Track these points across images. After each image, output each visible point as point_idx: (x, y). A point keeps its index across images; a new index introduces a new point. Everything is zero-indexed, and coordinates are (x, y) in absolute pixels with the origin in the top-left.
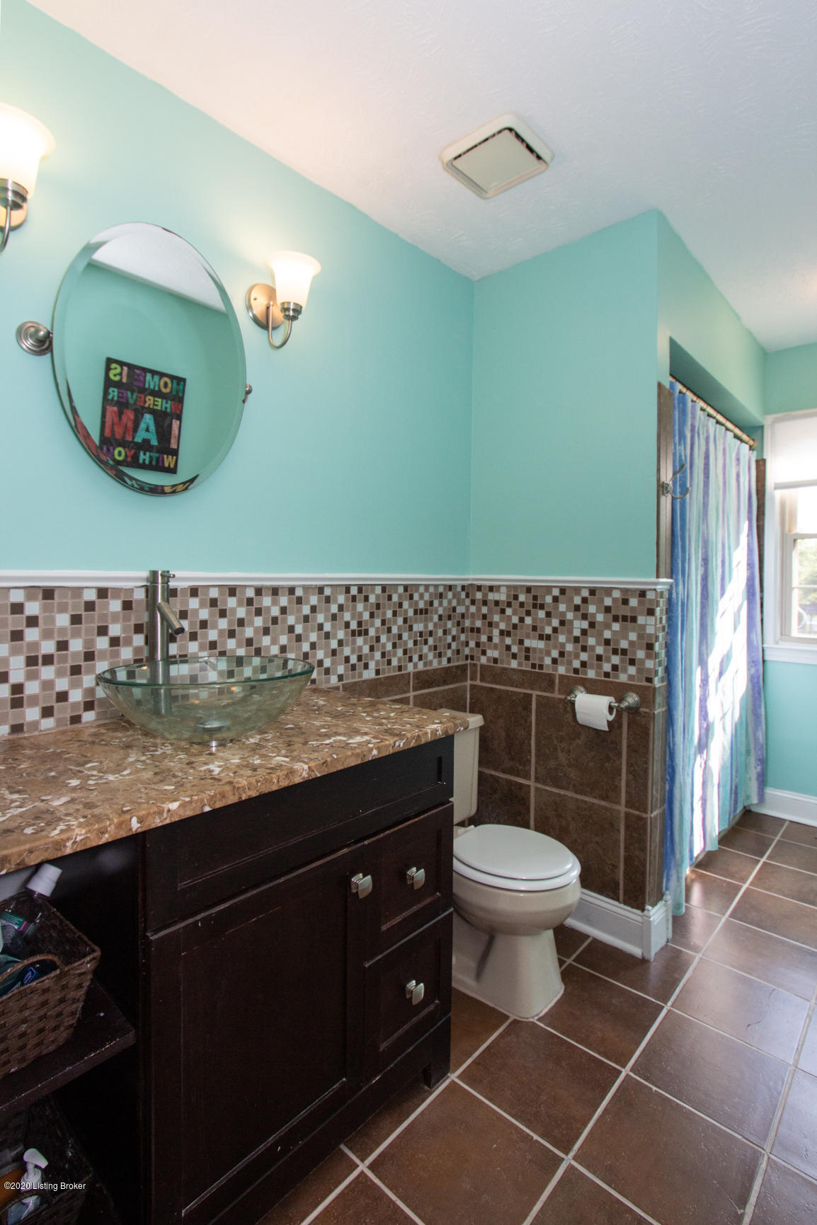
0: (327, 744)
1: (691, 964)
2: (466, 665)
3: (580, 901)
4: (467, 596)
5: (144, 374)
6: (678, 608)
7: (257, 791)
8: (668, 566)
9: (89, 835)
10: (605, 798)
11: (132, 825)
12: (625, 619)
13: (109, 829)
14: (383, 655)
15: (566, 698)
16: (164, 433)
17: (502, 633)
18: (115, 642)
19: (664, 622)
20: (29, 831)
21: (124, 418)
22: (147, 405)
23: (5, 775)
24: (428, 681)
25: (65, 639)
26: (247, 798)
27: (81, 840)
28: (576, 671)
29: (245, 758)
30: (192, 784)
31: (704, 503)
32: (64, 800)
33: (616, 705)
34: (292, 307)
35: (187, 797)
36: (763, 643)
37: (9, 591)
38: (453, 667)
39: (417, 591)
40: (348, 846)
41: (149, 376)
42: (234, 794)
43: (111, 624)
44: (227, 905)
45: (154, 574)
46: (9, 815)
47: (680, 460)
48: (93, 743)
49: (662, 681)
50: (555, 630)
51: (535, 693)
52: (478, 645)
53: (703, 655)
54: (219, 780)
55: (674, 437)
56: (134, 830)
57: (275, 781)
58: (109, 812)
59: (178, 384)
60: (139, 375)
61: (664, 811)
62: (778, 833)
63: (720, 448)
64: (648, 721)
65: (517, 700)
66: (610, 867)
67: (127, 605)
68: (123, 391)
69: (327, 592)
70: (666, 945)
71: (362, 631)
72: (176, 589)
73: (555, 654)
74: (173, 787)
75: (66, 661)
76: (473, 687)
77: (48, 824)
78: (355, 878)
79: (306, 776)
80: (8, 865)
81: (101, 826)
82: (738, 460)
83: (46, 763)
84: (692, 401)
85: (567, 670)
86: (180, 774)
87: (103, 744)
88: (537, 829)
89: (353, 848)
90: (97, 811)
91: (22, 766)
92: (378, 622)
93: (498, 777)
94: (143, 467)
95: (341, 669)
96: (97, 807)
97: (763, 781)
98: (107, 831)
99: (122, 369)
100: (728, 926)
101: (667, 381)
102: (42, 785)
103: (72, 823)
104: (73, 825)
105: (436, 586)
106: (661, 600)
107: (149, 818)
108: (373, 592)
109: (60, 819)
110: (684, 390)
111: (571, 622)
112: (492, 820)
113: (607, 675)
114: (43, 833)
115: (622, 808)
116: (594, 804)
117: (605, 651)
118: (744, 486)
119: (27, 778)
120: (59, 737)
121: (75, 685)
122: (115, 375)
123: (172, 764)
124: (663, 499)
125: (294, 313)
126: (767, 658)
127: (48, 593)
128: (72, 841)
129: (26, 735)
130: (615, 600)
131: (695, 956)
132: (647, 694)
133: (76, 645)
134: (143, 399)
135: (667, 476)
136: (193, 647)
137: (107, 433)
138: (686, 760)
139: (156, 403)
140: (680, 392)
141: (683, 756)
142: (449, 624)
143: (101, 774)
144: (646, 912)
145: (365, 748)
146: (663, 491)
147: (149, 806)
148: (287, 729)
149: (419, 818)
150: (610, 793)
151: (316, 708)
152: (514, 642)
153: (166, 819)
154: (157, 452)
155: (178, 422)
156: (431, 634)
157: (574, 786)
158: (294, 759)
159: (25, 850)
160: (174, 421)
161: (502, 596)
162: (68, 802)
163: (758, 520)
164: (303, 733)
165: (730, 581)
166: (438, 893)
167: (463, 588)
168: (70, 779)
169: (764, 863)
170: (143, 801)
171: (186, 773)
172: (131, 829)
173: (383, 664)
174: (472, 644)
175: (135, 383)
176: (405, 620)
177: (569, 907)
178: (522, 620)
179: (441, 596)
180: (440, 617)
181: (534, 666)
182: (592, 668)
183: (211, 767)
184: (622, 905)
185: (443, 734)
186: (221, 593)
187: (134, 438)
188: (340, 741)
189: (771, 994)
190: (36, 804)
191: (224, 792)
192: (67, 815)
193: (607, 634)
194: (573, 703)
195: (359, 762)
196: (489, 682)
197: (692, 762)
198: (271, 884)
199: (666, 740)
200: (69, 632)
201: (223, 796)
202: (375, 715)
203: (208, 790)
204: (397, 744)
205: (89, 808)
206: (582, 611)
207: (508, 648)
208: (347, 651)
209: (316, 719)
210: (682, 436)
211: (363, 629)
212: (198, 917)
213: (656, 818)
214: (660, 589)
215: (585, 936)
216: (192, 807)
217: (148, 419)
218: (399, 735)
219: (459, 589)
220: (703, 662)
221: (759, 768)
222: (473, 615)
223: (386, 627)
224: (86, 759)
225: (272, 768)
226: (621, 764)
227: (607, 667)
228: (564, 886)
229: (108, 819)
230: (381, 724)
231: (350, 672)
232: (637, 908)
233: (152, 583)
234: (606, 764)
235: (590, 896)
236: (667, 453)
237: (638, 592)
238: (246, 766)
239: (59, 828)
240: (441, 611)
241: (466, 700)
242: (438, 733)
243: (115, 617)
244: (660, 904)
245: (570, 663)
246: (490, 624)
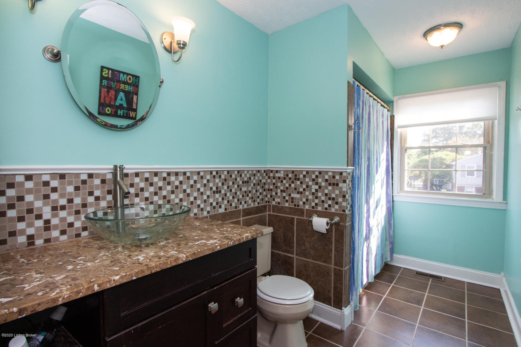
0: (196, 244)
1: (361, 332)
2: (266, 205)
3: (314, 306)
4: (267, 175)
5: (119, 74)
6: (356, 179)
7: (160, 268)
8: (352, 161)
9: (71, 294)
10: (325, 262)
11: (95, 288)
12: (334, 184)
13: (82, 291)
14: (228, 202)
15: (308, 219)
16: (129, 101)
17: (281, 191)
18: (97, 199)
19: (350, 185)
20: (40, 294)
21: (110, 94)
22: (121, 88)
23: (36, 264)
24: (249, 213)
25: (72, 198)
26: (155, 272)
27: (67, 297)
28: (313, 207)
29: (157, 252)
30: (128, 266)
31: (368, 134)
32: (62, 276)
33: (330, 222)
34: (182, 43)
35: (124, 273)
36: (392, 194)
37: (42, 176)
38: (260, 206)
39: (243, 173)
40: (207, 290)
41: (121, 75)
42: (148, 270)
43: (96, 190)
44: (146, 322)
45: (116, 167)
46: (32, 286)
47: (358, 115)
48: (85, 247)
49: (350, 211)
50: (304, 190)
51: (296, 217)
52: (271, 196)
53: (368, 199)
54: (142, 264)
55: (355, 105)
56: (96, 290)
57: (169, 263)
58: (83, 282)
59: (136, 79)
60: (117, 74)
61: (350, 266)
62: (398, 273)
63: (375, 110)
64: (344, 229)
65: (288, 221)
66: (328, 291)
67: (103, 181)
68: (110, 82)
69: (202, 174)
70: (351, 324)
71: (218, 191)
72: (128, 174)
73: (304, 200)
74: (118, 268)
75: (73, 208)
76: (269, 215)
77: (51, 290)
78: (210, 304)
79: (185, 260)
80: (26, 312)
81: (78, 289)
82: (383, 115)
83: (59, 258)
84: (363, 90)
85: (309, 207)
86: (123, 261)
87: (89, 247)
88: (297, 277)
89: (209, 291)
90: (77, 282)
91: (46, 260)
92: (226, 187)
93: (280, 254)
94: (120, 117)
95: (208, 209)
96: (78, 280)
97: (392, 251)
98: (81, 292)
99: (109, 71)
100: (377, 314)
101: (352, 80)
102: (54, 269)
103: (63, 289)
104: (64, 290)
105: (252, 171)
106: (349, 176)
107: (104, 284)
108: (223, 174)
109: (58, 287)
110: (360, 85)
111: (311, 186)
112: (278, 272)
113: (326, 209)
114: (47, 295)
115: (333, 266)
116: (321, 264)
117: (325, 198)
118: (385, 127)
119: (47, 266)
120: (69, 244)
121: (77, 219)
122: (105, 74)
123: (121, 256)
124: (350, 132)
125: (183, 46)
126: (394, 200)
127: (62, 176)
128: (62, 298)
129: (52, 244)
130: (329, 176)
131: (363, 328)
132: (343, 217)
133: (78, 201)
134: (119, 85)
135: (352, 122)
136: (137, 200)
137: (102, 101)
138: (360, 244)
139: (125, 87)
140: (358, 86)
141: (358, 243)
142: (258, 187)
143: (85, 263)
144: (342, 310)
145: (214, 246)
146: (350, 129)
147: (104, 278)
148: (179, 237)
149: (241, 276)
150: (327, 260)
151: (195, 227)
152: (287, 195)
153: (113, 284)
154: (126, 110)
155: (136, 96)
156: (250, 192)
157: (312, 257)
158: (180, 252)
159: (36, 304)
160: (134, 96)
161: (281, 175)
162: (64, 278)
163: (391, 142)
164: (187, 239)
165: (380, 167)
166: (250, 308)
167: (265, 171)
168: (68, 265)
169: (393, 286)
170: (102, 276)
171: (126, 261)
172: (94, 290)
173: (228, 206)
174: (269, 196)
175: (115, 78)
176: (238, 186)
177: (309, 310)
178: (290, 185)
179: (254, 175)
180: (254, 185)
181: (295, 205)
182: (320, 206)
183: (139, 257)
184: (333, 308)
185: (251, 238)
186: (150, 175)
187: (115, 103)
188: (203, 242)
189: (394, 343)
190: (48, 279)
191: (143, 270)
192: (62, 284)
193: (326, 191)
194: (311, 221)
195: (211, 252)
196: (276, 213)
197: (362, 245)
198: (169, 310)
199: (351, 236)
200: (74, 195)
201: (142, 271)
202: (222, 229)
203: (135, 269)
204: (229, 243)
205: (74, 281)
206: (316, 181)
207: (284, 197)
208: (211, 200)
209: (193, 232)
210: (358, 105)
211: (219, 190)
212: (132, 328)
213: (347, 270)
214: (348, 171)
215: (317, 321)
216: (126, 278)
217: (122, 94)
218: (231, 239)
219: (263, 172)
220: (367, 202)
221: (391, 246)
222: (269, 183)
223: (229, 189)
224: (78, 255)
225: (168, 257)
226: (332, 247)
227: (326, 206)
228: (306, 302)
229: (82, 286)
230: (223, 234)
231: (213, 210)
232: (339, 309)
233: (114, 171)
234: (326, 247)
235: (319, 304)
236: (351, 112)
237: (339, 173)
238: (156, 256)
239: (56, 292)
240: (254, 182)
241: (266, 221)
242: (249, 238)
243: (97, 187)
244: (349, 306)
245: (310, 204)
246: (277, 187)
